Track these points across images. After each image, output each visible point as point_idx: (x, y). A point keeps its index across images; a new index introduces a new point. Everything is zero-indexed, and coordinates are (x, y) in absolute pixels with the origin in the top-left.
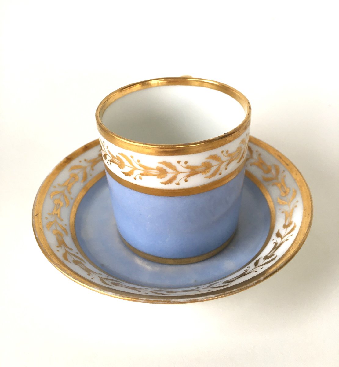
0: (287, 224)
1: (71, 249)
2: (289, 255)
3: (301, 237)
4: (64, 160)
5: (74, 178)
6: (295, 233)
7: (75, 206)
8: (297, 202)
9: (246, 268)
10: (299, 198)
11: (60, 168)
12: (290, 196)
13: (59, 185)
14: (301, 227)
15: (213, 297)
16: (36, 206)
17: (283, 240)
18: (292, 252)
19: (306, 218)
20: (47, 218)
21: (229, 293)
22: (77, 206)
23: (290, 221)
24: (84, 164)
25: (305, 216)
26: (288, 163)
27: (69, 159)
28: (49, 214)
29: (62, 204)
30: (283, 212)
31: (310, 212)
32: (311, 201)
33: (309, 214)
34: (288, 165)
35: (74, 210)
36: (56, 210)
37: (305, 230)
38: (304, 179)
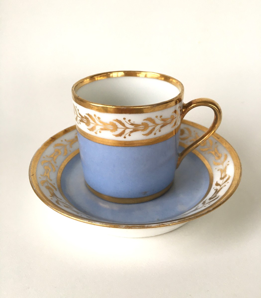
0: (223, 176)
1: (61, 199)
2: (229, 194)
3: (236, 182)
4: (50, 139)
5: (57, 152)
6: (230, 181)
7: (60, 172)
8: (229, 162)
9: (196, 207)
10: (229, 159)
11: (47, 144)
12: (222, 158)
13: (47, 156)
14: (234, 176)
15: (177, 222)
16: (31, 169)
17: (221, 187)
18: (230, 191)
19: (237, 170)
20: (40, 178)
21: (188, 219)
22: (61, 172)
23: (225, 174)
24: (65, 143)
25: (236, 169)
26: (219, 137)
27: (53, 139)
28: (41, 175)
29: (50, 170)
30: (218, 170)
31: (239, 167)
32: (239, 160)
33: (239, 168)
34: (219, 138)
35: (59, 175)
36: (47, 173)
37: (237, 177)
38: (231, 146)
